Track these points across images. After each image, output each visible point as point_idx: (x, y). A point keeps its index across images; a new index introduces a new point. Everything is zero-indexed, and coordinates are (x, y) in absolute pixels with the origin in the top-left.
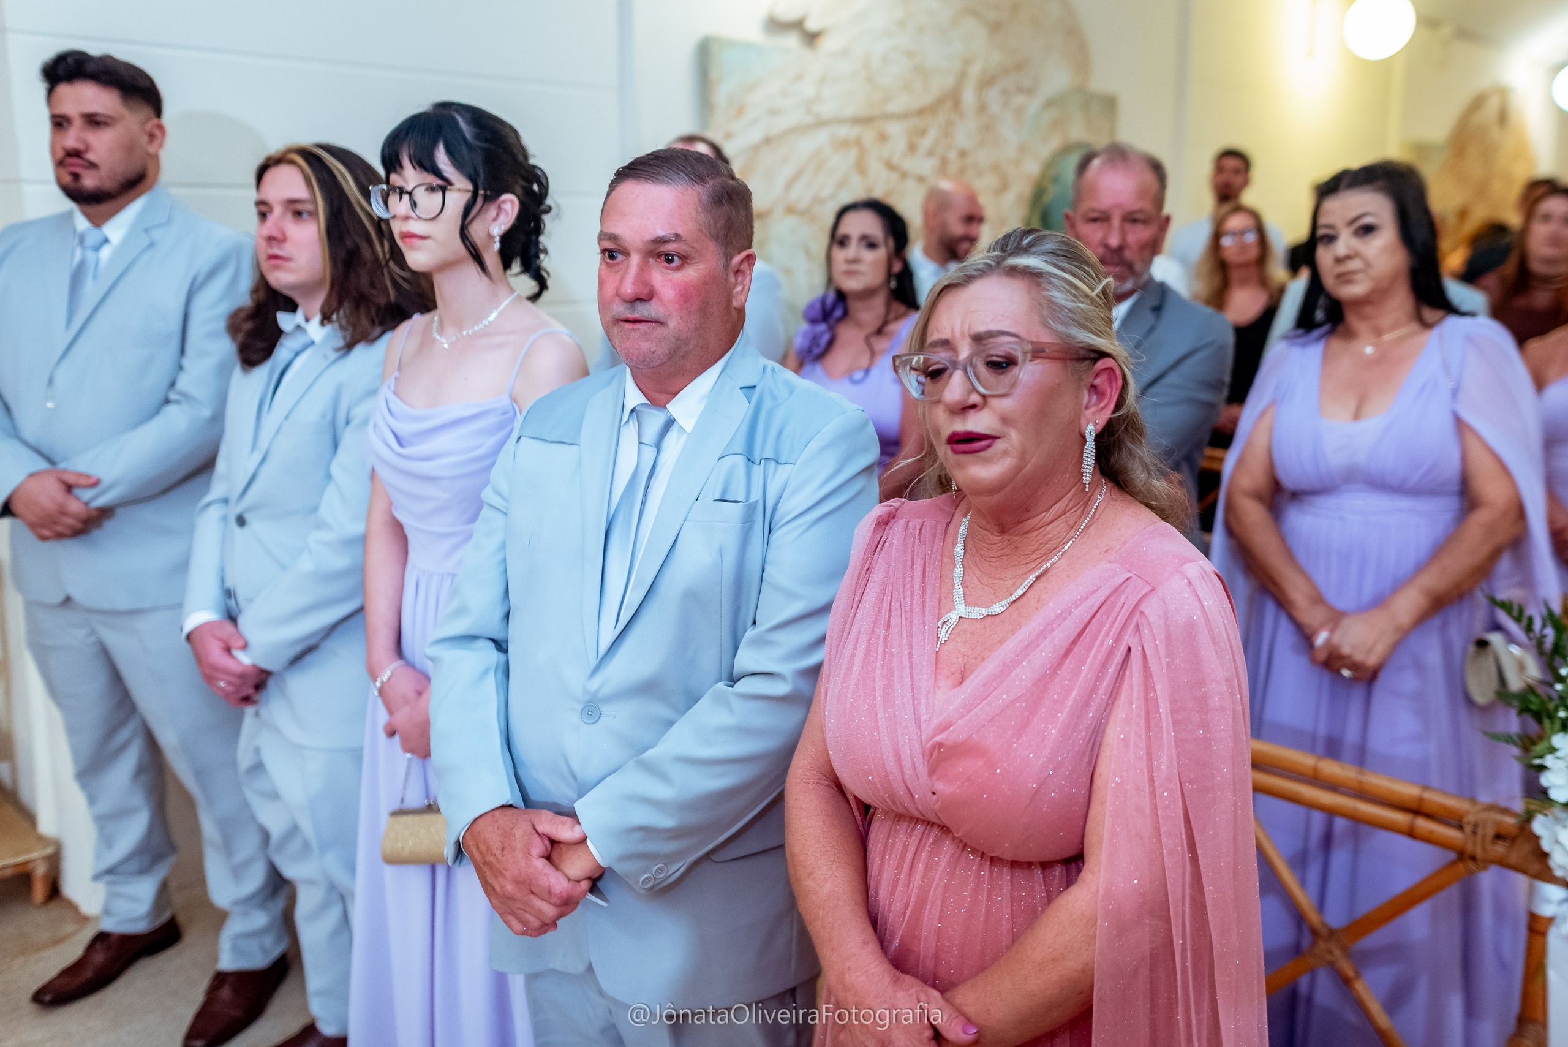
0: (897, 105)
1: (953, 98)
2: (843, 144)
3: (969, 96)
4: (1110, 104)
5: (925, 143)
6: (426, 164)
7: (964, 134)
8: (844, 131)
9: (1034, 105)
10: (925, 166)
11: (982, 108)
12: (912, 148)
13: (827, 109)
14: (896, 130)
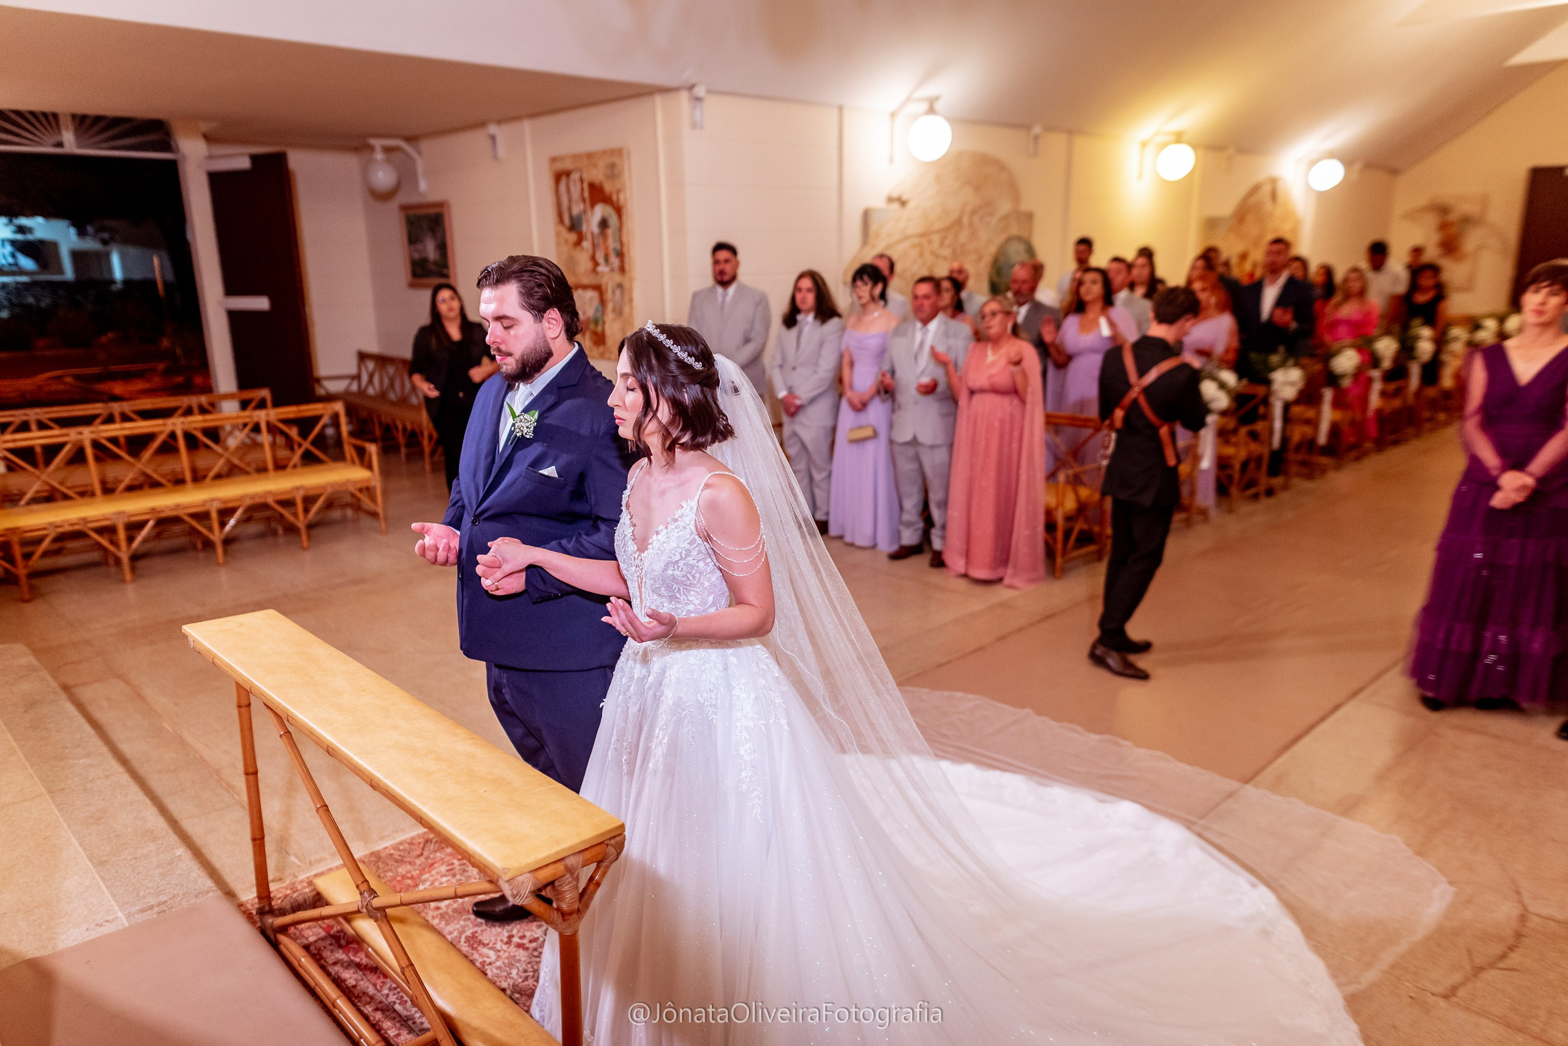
0: (938, 226)
1: (958, 222)
2: (914, 246)
3: (966, 220)
4: (1029, 217)
5: (947, 242)
6: (862, 279)
7: (963, 237)
8: (916, 240)
9: (994, 221)
10: (946, 252)
11: (971, 224)
12: (942, 245)
13: (910, 231)
14: (936, 238)
